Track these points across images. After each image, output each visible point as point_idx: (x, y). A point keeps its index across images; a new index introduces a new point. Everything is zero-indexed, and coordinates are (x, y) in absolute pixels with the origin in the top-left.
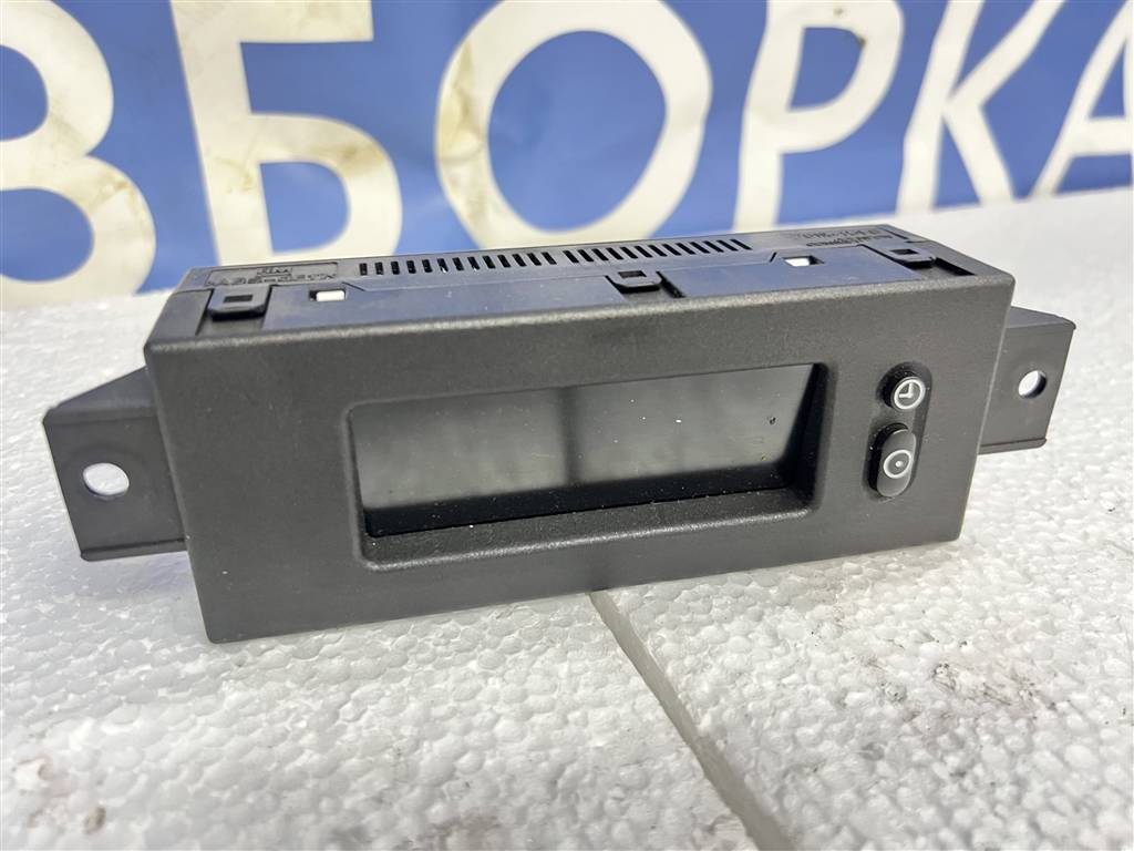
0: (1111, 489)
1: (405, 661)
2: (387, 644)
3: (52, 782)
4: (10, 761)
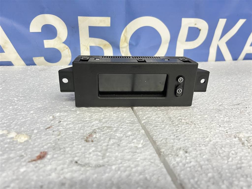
0: (222, 103)
1: (103, 111)
2: (101, 110)
3: (54, 118)
4: (49, 116)
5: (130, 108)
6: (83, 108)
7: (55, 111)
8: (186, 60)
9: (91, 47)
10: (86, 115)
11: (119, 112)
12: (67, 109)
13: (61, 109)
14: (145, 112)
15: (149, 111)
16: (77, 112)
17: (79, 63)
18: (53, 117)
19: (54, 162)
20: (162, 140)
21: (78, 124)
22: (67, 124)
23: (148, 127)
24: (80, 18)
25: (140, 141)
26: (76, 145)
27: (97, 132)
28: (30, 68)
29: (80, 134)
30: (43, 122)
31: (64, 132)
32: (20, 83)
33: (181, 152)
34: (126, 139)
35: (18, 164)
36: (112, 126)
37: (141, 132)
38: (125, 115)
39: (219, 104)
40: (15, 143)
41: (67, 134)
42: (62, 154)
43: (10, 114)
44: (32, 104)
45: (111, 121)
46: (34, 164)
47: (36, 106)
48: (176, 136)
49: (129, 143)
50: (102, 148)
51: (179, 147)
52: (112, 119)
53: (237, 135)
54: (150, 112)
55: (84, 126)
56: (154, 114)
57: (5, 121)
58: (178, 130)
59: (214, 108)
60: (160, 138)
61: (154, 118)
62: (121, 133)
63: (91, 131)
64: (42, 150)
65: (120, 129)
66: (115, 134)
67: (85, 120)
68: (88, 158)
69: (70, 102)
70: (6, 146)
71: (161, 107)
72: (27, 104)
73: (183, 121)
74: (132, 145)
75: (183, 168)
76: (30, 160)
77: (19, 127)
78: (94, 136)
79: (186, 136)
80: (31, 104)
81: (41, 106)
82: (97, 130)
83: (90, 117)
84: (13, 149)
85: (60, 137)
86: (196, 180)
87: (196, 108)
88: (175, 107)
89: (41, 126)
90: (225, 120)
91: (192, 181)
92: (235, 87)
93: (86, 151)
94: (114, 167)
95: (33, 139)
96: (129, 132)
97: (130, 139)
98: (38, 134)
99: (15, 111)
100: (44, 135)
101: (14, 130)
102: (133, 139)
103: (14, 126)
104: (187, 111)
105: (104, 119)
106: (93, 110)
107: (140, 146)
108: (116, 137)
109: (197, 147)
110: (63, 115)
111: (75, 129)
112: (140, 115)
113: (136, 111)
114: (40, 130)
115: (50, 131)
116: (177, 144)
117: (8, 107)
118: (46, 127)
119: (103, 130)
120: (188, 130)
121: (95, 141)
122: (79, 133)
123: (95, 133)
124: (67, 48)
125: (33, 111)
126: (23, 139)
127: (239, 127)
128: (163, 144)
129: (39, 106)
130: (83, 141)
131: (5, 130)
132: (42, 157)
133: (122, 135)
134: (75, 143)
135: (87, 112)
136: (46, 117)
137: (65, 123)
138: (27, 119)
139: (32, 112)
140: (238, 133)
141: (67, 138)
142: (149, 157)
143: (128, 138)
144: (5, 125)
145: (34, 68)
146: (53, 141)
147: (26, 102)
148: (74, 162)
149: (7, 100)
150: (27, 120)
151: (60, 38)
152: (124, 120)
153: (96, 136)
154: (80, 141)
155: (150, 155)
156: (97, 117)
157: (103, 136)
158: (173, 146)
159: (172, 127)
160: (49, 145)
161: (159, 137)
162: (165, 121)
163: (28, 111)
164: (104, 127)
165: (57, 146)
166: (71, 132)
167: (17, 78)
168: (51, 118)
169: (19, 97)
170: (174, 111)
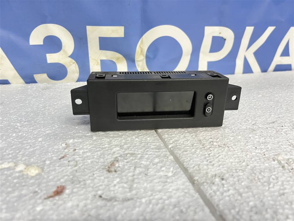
3: (67, 146)
4: (60, 143)
5: (153, 131)
6: (100, 132)
7: (67, 138)
8: (215, 75)
9: (102, 61)
10: (104, 140)
11: (142, 136)
12: (81, 134)
13: (74, 134)
14: (171, 135)
15: (175, 133)
16: (93, 138)
17: (95, 81)
18: (66, 144)
19: (74, 198)
20: (194, 167)
21: (96, 151)
22: (83, 153)
23: (176, 152)
24: (88, 28)
25: (170, 169)
26: (98, 176)
27: (119, 160)
28: (31, 86)
29: (100, 164)
30: (56, 150)
31: (81, 162)
32: (21, 105)
33: (217, 180)
34: (153, 167)
35: (32, 201)
36: (135, 152)
37: (169, 158)
38: (149, 139)
39: (253, 123)
40: (25, 177)
41: (86, 164)
42: (83, 188)
43: (15, 143)
44: (39, 129)
45: (134, 146)
46: (51, 201)
47: (45, 132)
48: (209, 161)
49: (158, 171)
50: (128, 179)
51: (214, 173)
52: (134, 144)
53: (276, 157)
54: (177, 134)
55: (103, 154)
56: (182, 137)
57: (10, 151)
58: (211, 155)
59: (247, 127)
60: (192, 164)
61: (182, 141)
62: (147, 160)
63: (113, 159)
64: (59, 184)
65: (145, 155)
66: (140, 162)
67: (103, 146)
68: (114, 191)
69: (83, 127)
70: (15, 181)
71: (188, 129)
72: (33, 130)
73: (215, 144)
74: (161, 173)
75: (221, 197)
76: (46, 196)
77: (27, 158)
78: (117, 165)
79: (220, 160)
80: (37, 130)
81: (51, 132)
82: (119, 158)
83: (109, 143)
84: (23, 184)
85: (77, 168)
86: (237, 210)
87: (227, 129)
88: (204, 129)
89: (53, 156)
90: (261, 141)
91: (233, 211)
92: (268, 103)
93: (110, 183)
94: (144, 200)
95: (47, 171)
96: (157, 159)
97: (159, 167)
98: (51, 166)
99: (20, 139)
100: (59, 166)
101: (22, 161)
102: (161, 167)
103: (21, 158)
104: (217, 132)
105: (125, 145)
106: (111, 135)
107: (170, 174)
108: (142, 166)
109: (233, 173)
110: (78, 142)
111: (94, 158)
112: (166, 138)
113: (161, 134)
114: (52, 161)
115: (65, 162)
116: (211, 171)
117: (10, 134)
118: (60, 157)
119: (126, 158)
120: (221, 153)
121: (119, 171)
122: (98, 162)
123: (117, 162)
124: (74, 63)
125: (41, 138)
126: (33, 172)
127: (277, 148)
128: (196, 171)
129: (47, 132)
130: (105, 172)
131: (11, 162)
132: (59, 192)
133: (148, 163)
134: (96, 174)
135: (105, 137)
136: (57, 145)
137: (81, 151)
138: (36, 148)
139: (40, 140)
140: (276, 155)
141: (86, 168)
142: (182, 187)
143: (156, 166)
144: (10, 156)
145: (35, 87)
146: (69, 173)
147: (32, 128)
148: (97, 197)
149: (8, 126)
150: (36, 150)
151: (65, 52)
152: (149, 145)
153: (119, 165)
154: (101, 171)
155: (183, 185)
156: (117, 143)
157: (127, 165)
158: (207, 173)
159: (204, 151)
160: (66, 177)
161: (190, 163)
162: (195, 144)
163: (36, 138)
164: (127, 154)
165: (75, 178)
166: (89, 161)
167: (17, 99)
168: (64, 146)
169: (23, 122)
170: (203, 132)
